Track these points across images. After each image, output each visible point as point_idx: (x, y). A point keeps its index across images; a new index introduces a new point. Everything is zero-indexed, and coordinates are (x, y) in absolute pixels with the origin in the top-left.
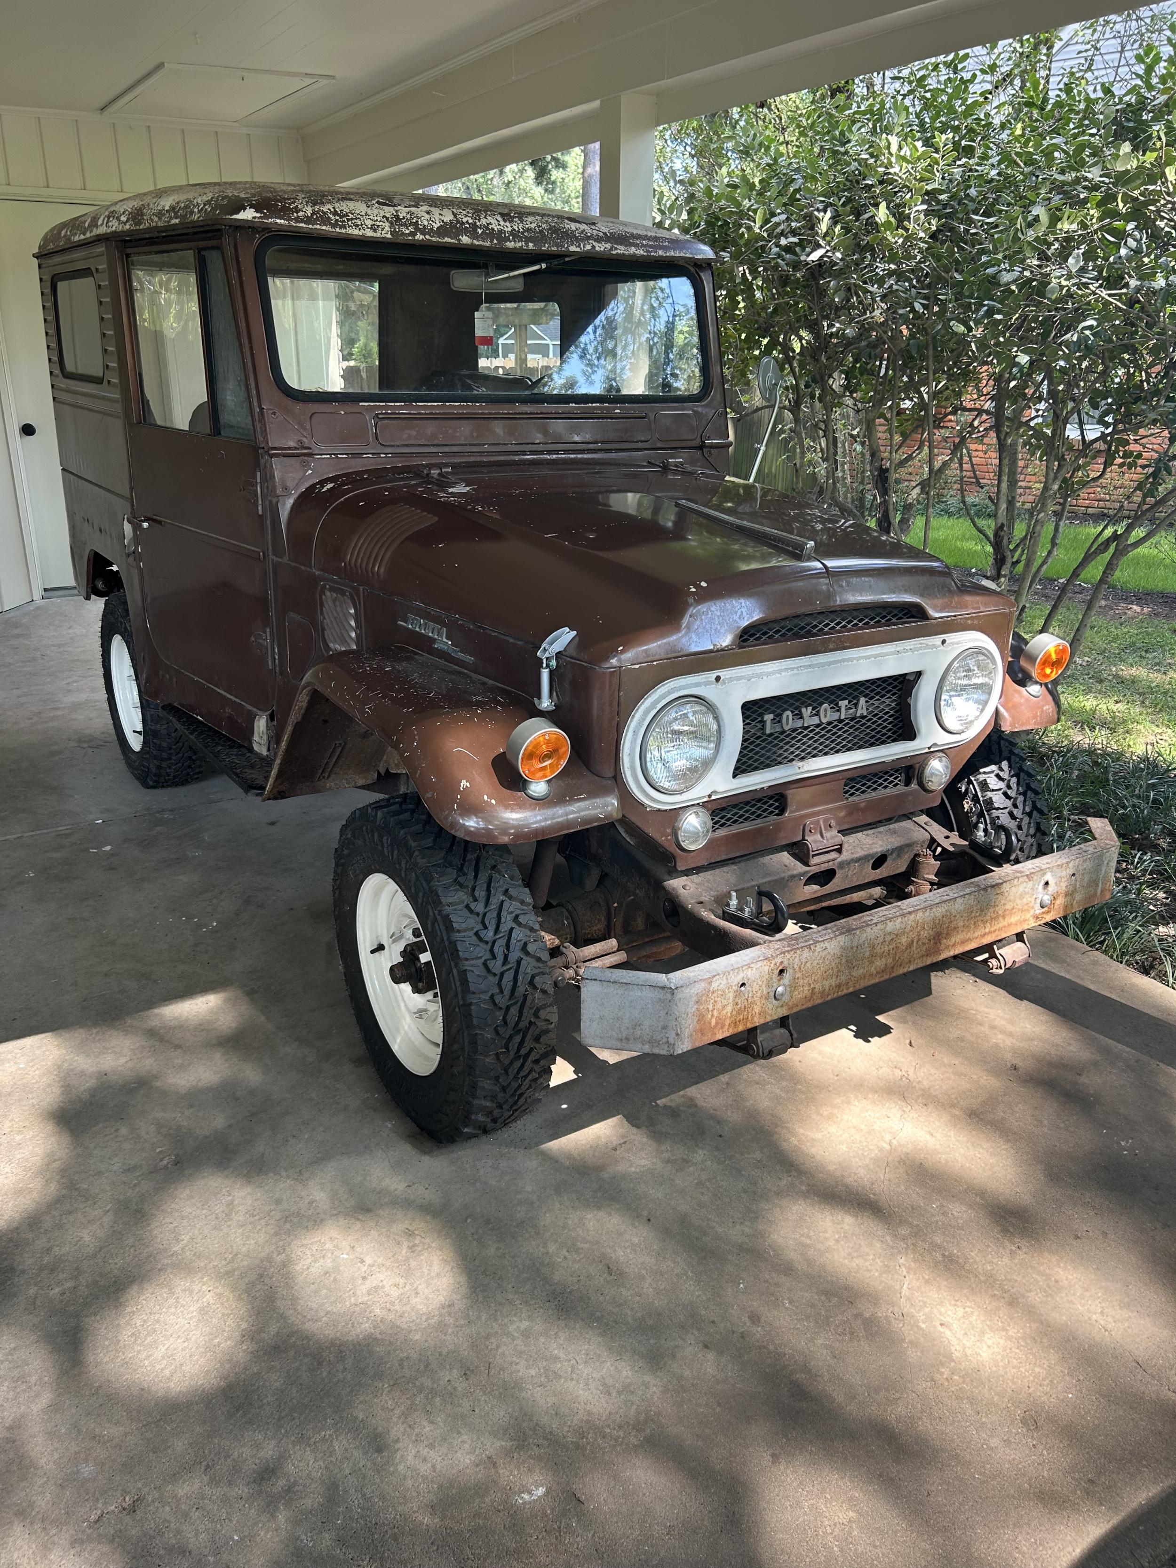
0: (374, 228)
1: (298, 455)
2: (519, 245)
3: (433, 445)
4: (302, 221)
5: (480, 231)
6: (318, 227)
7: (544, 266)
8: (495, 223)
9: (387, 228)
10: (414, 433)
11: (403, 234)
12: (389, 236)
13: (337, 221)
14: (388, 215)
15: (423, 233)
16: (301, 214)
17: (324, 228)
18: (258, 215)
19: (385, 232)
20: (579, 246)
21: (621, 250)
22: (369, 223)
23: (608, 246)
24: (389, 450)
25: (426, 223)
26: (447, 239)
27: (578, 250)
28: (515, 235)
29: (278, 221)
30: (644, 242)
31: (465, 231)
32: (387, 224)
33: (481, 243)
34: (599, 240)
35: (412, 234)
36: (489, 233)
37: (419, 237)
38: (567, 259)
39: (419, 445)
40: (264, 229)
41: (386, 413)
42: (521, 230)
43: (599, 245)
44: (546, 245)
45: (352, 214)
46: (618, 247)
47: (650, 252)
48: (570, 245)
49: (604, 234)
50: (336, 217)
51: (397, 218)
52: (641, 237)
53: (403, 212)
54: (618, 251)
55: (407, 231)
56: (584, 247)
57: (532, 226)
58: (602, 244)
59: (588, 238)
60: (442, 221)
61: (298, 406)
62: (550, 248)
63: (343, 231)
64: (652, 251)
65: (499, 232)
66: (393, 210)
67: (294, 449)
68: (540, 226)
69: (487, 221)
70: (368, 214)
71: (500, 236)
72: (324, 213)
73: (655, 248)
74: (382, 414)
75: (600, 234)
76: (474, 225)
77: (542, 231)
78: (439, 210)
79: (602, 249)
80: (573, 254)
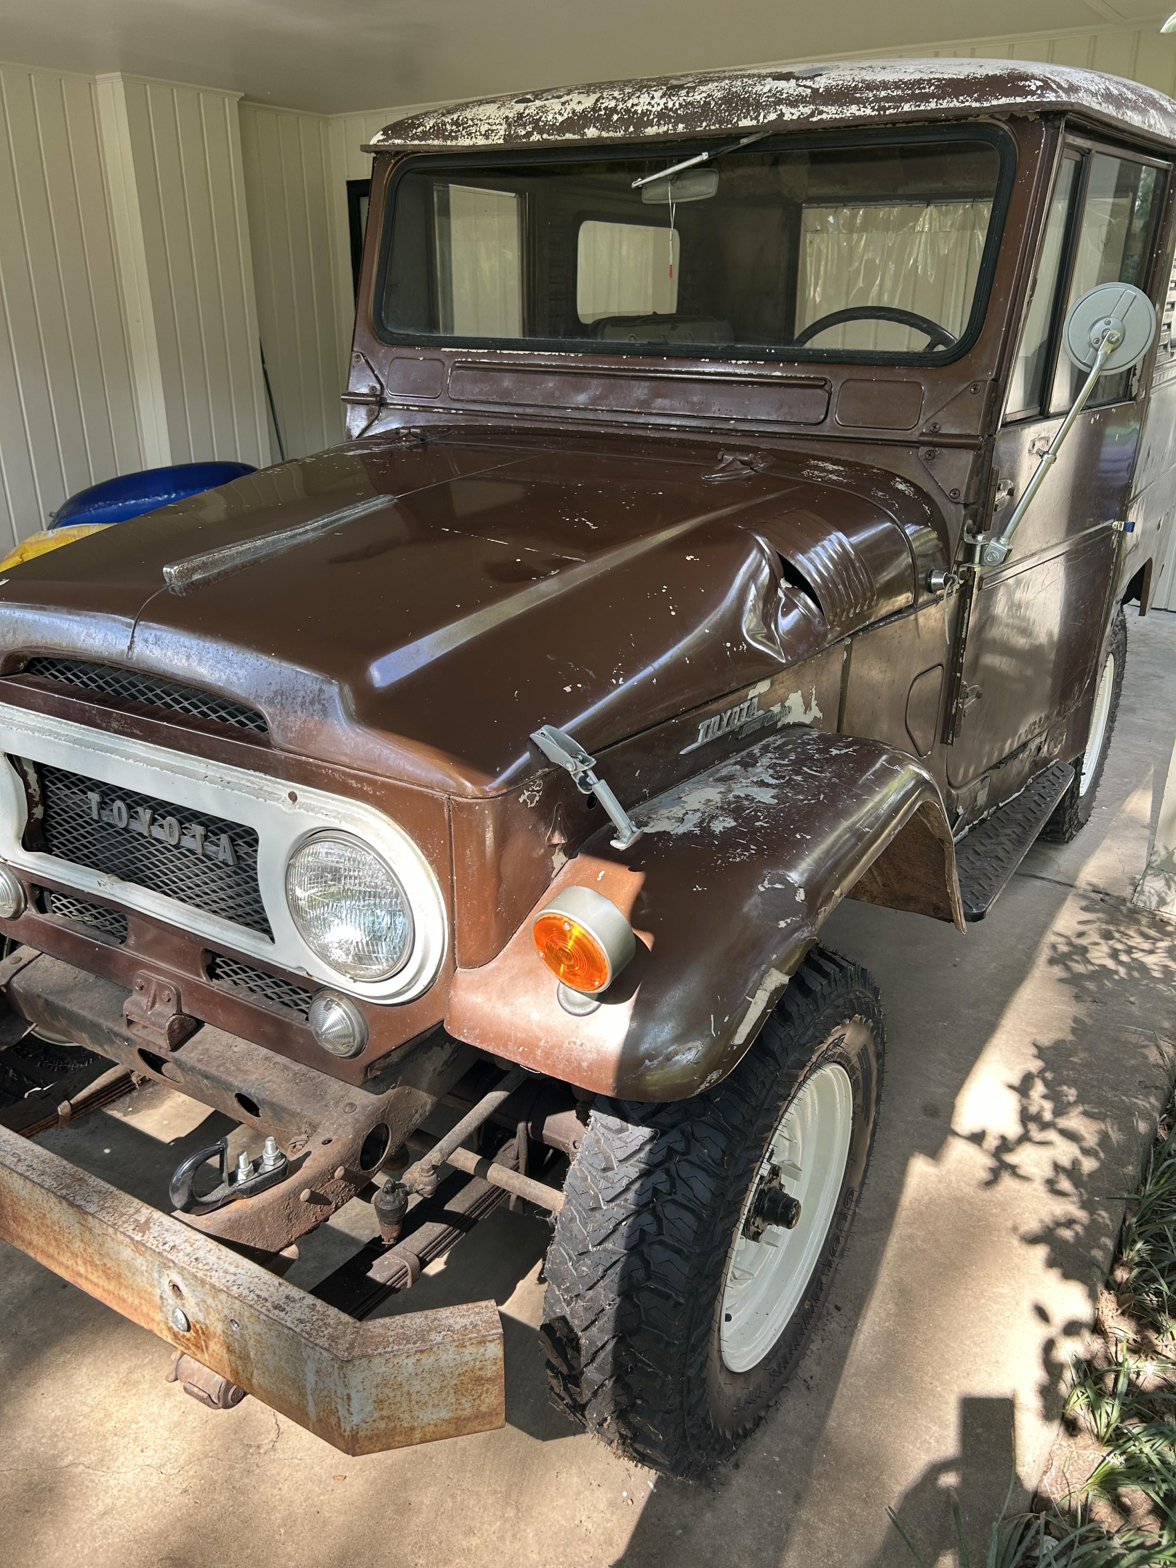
0: (486, 136)
1: (367, 403)
2: (664, 129)
3: (506, 404)
4: (418, 138)
5: (615, 117)
6: (430, 142)
7: (705, 156)
8: (642, 103)
9: (502, 132)
10: (487, 387)
11: (518, 137)
12: (501, 141)
14: (511, 115)
15: (541, 133)
16: (421, 129)
17: (436, 142)
18: (383, 137)
19: (498, 138)
20: (757, 118)
21: (830, 113)
22: (484, 128)
23: (807, 110)
24: (458, 405)
25: (550, 117)
26: (569, 136)
27: (754, 123)
28: (662, 116)
29: (396, 141)
30: (883, 94)
31: (595, 121)
32: (505, 126)
33: (611, 134)
34: (793, 103)
35: (529, 135)
36: (630, 117)
37: (536, 137)
38: (744, 141)
39: (490, 403)
40: (397, 153)
41: (466, 362)
42: (677, 106)
43: (793, 111)
44: (704, 124)
45: (472, 120)
46: (825, 109)
47: (885, 109)
48: (745, 117)
49: (815, 91)
50: (454, 127)
51: (520, 116)
52: (885, 85)
53: (532, 108)
54: (824, 116)
55: (523, 133)
56: (765, 117)
57: (698, 98)
58: (801, 108)
59: (779, 102)
60: (574, 112)
61: (382, 351)
62: (713, 127)
63: (454, 143)
64: (889, 108)
65: (644, 114)
66: (520, 107)
67: (363, 395)
68: (709, 96)
69: (636, 101)
70: (489, 118)
71: (643, 120)
72: (444, 124)
73: (901, 99)
74: (461, 362)
75: (809, 91)
76: (614, 110)
77: (709, 103)
78: (582, 98)
79: (795, 117)
80: (748, 132)
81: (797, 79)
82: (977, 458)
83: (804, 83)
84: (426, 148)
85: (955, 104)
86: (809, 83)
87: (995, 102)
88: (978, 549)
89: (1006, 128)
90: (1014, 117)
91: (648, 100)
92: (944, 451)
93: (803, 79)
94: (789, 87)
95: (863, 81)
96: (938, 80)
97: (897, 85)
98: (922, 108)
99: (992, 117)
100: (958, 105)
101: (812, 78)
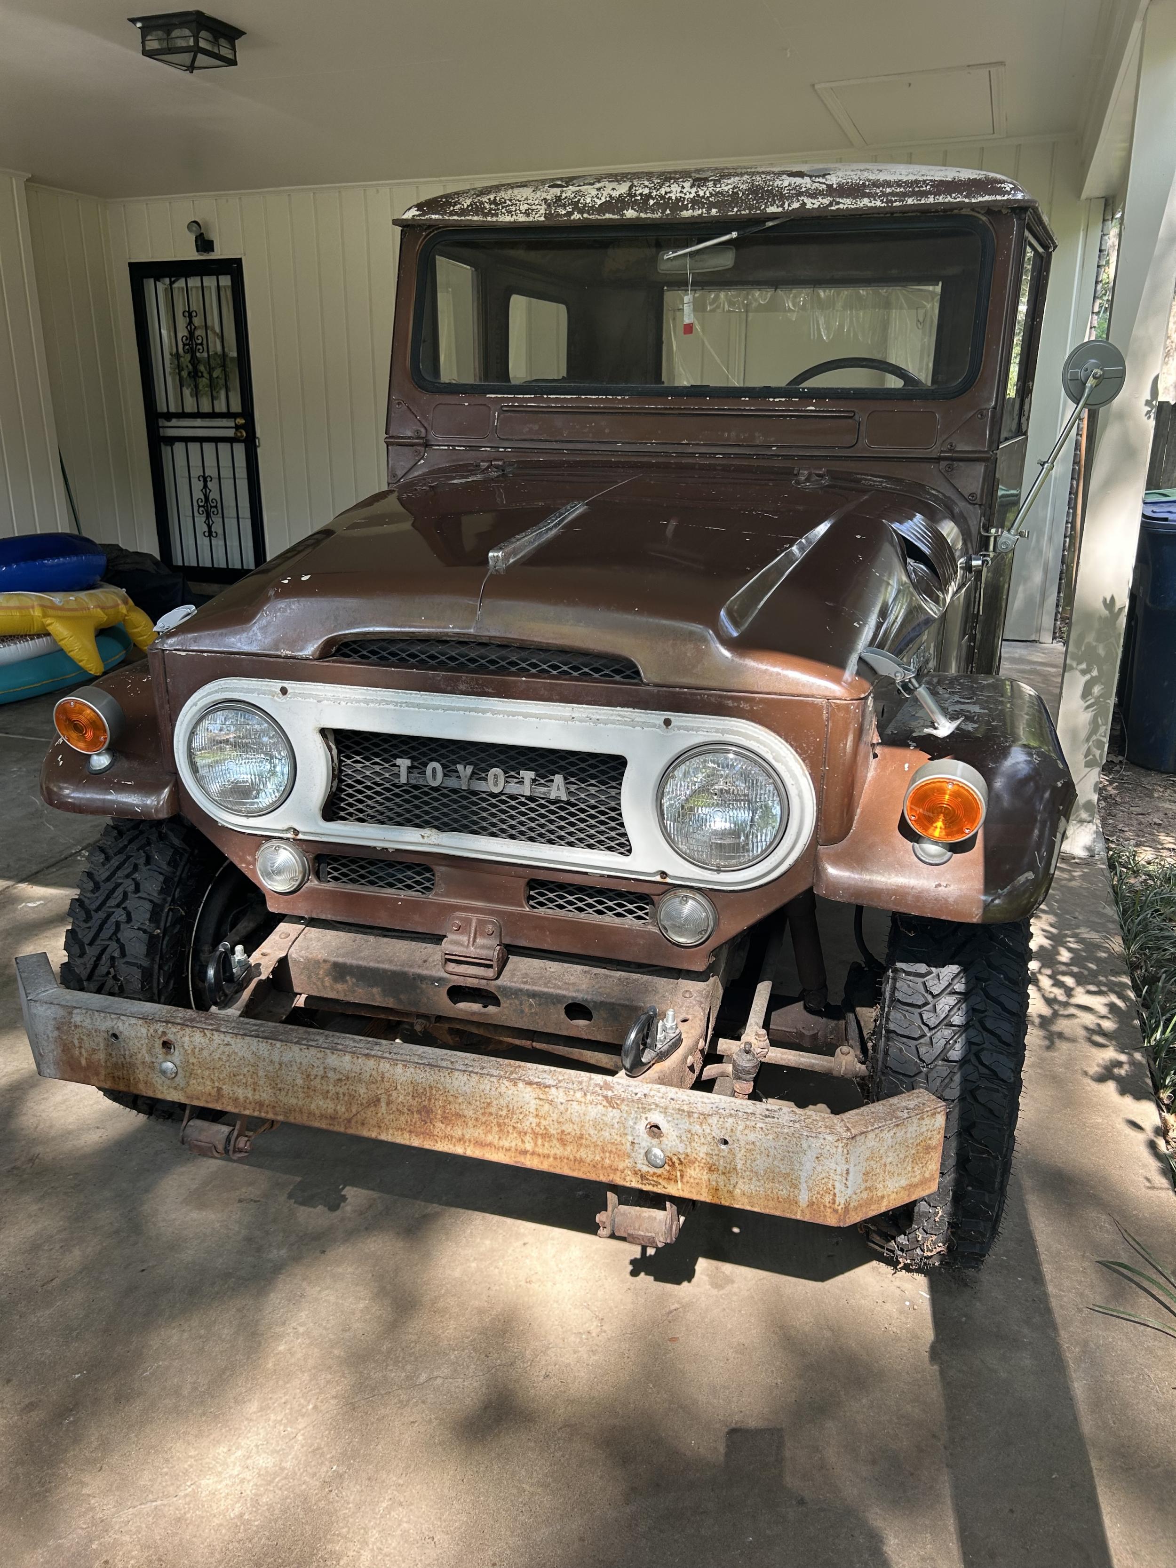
0: (527, 213)
1: (412, 445)
2: (697, 212)
3: (556, 441)
4: (457, 214)
5: (651, 202)
6: (470, 218)
7: (734, 235)
8: (674, 191)
9: (542, 211)
10: (536, 427)
11: (559, 215)
12: (542, 219)
13: (491, 209)
14: (549, 197)
15: (581, 212)
16: (458, 206)
17: (476, 218)
18: (418, 213)
19: (539, 216)
20: (782, 206)
21: (846, 203)
22: (524, 207)
23: (826, 201)
24: (506, 444)
25: (588, 200)
26: (608, 216)
27: (780, 210)
28: (696, 202)
29: (433, 217)
30: (888, 190)
31: (633, 204)
32: (544, 206)
33: (649, 215)
34: (813, 195)
35: (569, 214)
36: (665, 202)
37: (576, 216)
38: (770, 224)
39: (541, 440)
40: (430, 227)
41: (513, 406)
42: (708, 195)
43: (813, 201)
44: (735, 209)
45: (510, 200)
46: (841, 201)
47: (892, 202)
48: (772, 205)
49: (830, 187)
50: (493, 206)
51: (558, 199)
52: (888, 184)
53: (569, 192)
54: (841, 206)
55: (564, 212)
56: (789, 205)
57: (726, 189)
58: (820, 199)
59: (801, 194)
60: (610, 196)
61: (426, 397)
62: (743, 212)
63: (494, 219)
64: (896, 201)
65: (678, 200)
66: (557, 191)
67: (409, 438)
68: (735, 187)
69: (668, 190)
70: (527, 199)
71: (678, 205)
72: (482, 203)
73: (904, 195)
74: (508, 406)
75: (824, 186)
76: (649, 196)
77: (737, 193)
78: (614, 185)
79: (816, 206)
80: (773, 217)
81: (811, 177)
82: (986, 467)
83: (817, 180)
84: (468, 223)
85: (949, 199)
86: (821, 180)
87: (980, 199)
88: (992, 539)
89: (984, 218)
90: (990, 210)
91: (679, 189)
92: (961, 464)
93: (816, 177)
94: (805, 183)
95: (869, 180)
96: (931, 181)
97: (899, 184)
98: (923, 202)
99: (973, 210)
100: (951, 200)
101: (824, 176)
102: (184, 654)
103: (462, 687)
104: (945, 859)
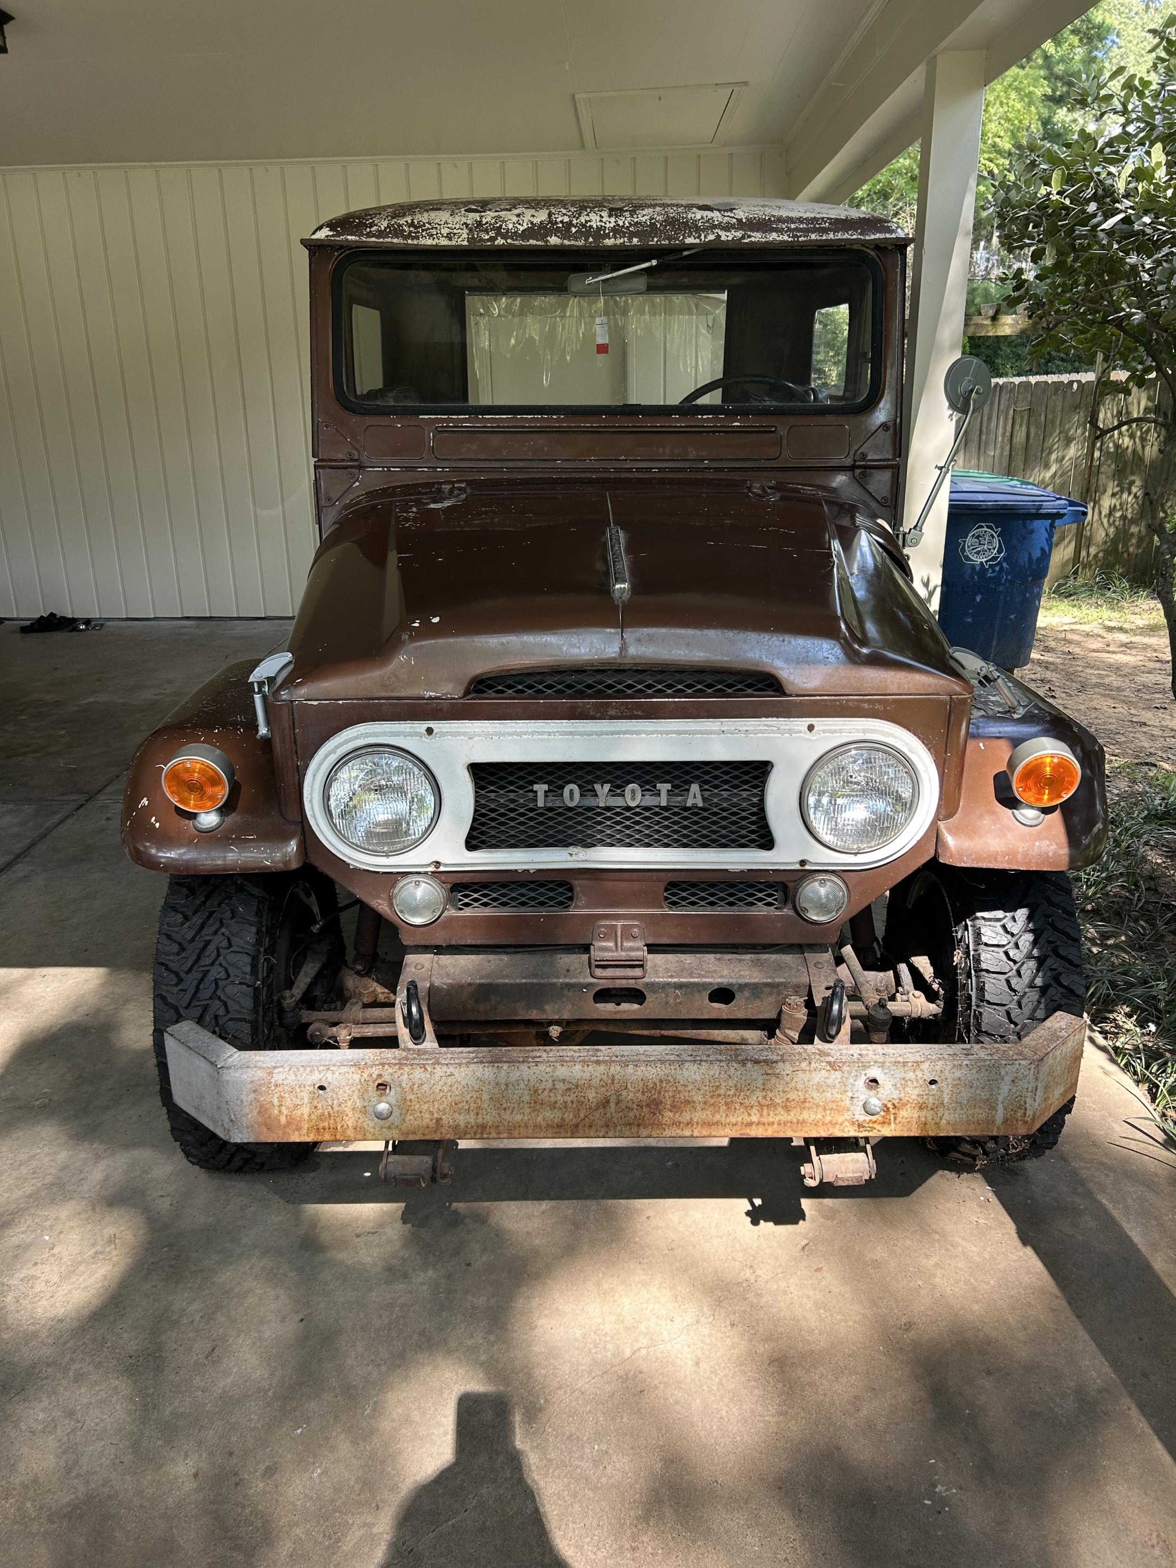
0: (449, 237)
1: (345, 468)
2: (620, 241)
3: (496, 460)
4: (374, 236)
5: (574, 230)
6: (389, 240)
7: (654, 262)
8: (594, 220)
9: (465, 236)
10: (474, 447)
11: (482, 240)
12: (465, 243)
13: (411, 232)
14: (469, 222)
15: (504, 237)
16: (375, 228)
17: (395, 241)
18: (331, 233)
19: (462, 240)
20: (699, 237)
21: (757, 237)
22: (445, 231)
23: (739, 234)
24: (445, 464)
25: (510, 226)
26: (532, 242)
27: (697, 241)
28: (617, 231)
29: (349, 237)
30: (793, 226)
31: (556, 232)
32: (466, 231)
33: (573, 243)
34: (727, 228)
35: (493, 239)
36: (586, 231)
37: (500, 241)
38: (686, 253)
39: (480, 460)
40: (341, 247)
41: (448, 427)
42: (627, 224)
43: (727, 234)
44: (655, 239)
45: (430, 224)
46: (752, 234)
47: (798, 237)
48: (689, 237)
49: (740, 221)
50: (412, 229)
51: (479, 224)
52: (791, 220)
53: (489, 217)
54: (753, 239)
55: (487, 237)
56: (705, 237)
57: (644, 219)
58: (733, 232)
59: (714, 227)
60: (532, 223)
61: (354, 419)
62: (663, 242)
63: (415, 242)
64: (801, 236)
65: (599, 229)
66: (476, 216)
67: (343, 460)
68: (651, 219)
69: (588, 219)
70: (446, 223)
71: (599, 233)
72: (400, 225)
73: (807, 231)
74: (442, 427)
75: (735, 220)
76: (570, 224)
77: (654, 223)
78: (532, 212)
79: (730, 239)
80: (691, 247)
81: (720, 211)
82: (893, 473)
83: (726, 214)
84: (389, 245)
85: (846, 236)
86: (729, 214)
87: (873, 237)
88: (901, 537)
89: (872, 253)
90: (878, 246)
91: (598, 218)
92: (872, 471)
93: (724, 211)
94: (716, 215)
95: (774, 216)
96: (828, 218)
97: (800, 220)
98: (824, 238)
99: (863, 245)
100: (849, 237)
101: (731, 210)
102: (316, 703)
103: (612, 712)
104: (1040, 819)
